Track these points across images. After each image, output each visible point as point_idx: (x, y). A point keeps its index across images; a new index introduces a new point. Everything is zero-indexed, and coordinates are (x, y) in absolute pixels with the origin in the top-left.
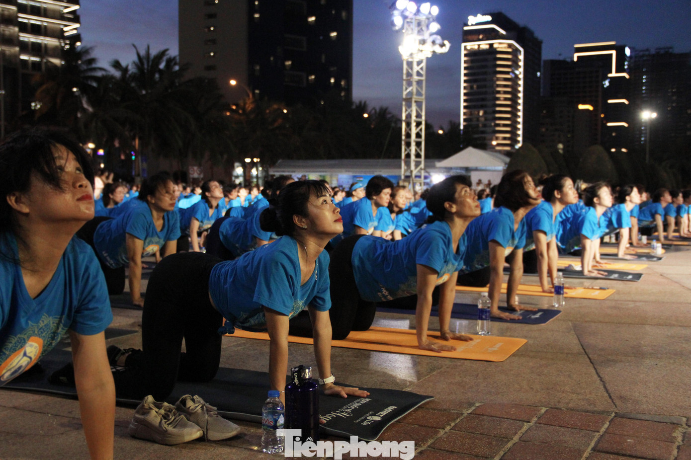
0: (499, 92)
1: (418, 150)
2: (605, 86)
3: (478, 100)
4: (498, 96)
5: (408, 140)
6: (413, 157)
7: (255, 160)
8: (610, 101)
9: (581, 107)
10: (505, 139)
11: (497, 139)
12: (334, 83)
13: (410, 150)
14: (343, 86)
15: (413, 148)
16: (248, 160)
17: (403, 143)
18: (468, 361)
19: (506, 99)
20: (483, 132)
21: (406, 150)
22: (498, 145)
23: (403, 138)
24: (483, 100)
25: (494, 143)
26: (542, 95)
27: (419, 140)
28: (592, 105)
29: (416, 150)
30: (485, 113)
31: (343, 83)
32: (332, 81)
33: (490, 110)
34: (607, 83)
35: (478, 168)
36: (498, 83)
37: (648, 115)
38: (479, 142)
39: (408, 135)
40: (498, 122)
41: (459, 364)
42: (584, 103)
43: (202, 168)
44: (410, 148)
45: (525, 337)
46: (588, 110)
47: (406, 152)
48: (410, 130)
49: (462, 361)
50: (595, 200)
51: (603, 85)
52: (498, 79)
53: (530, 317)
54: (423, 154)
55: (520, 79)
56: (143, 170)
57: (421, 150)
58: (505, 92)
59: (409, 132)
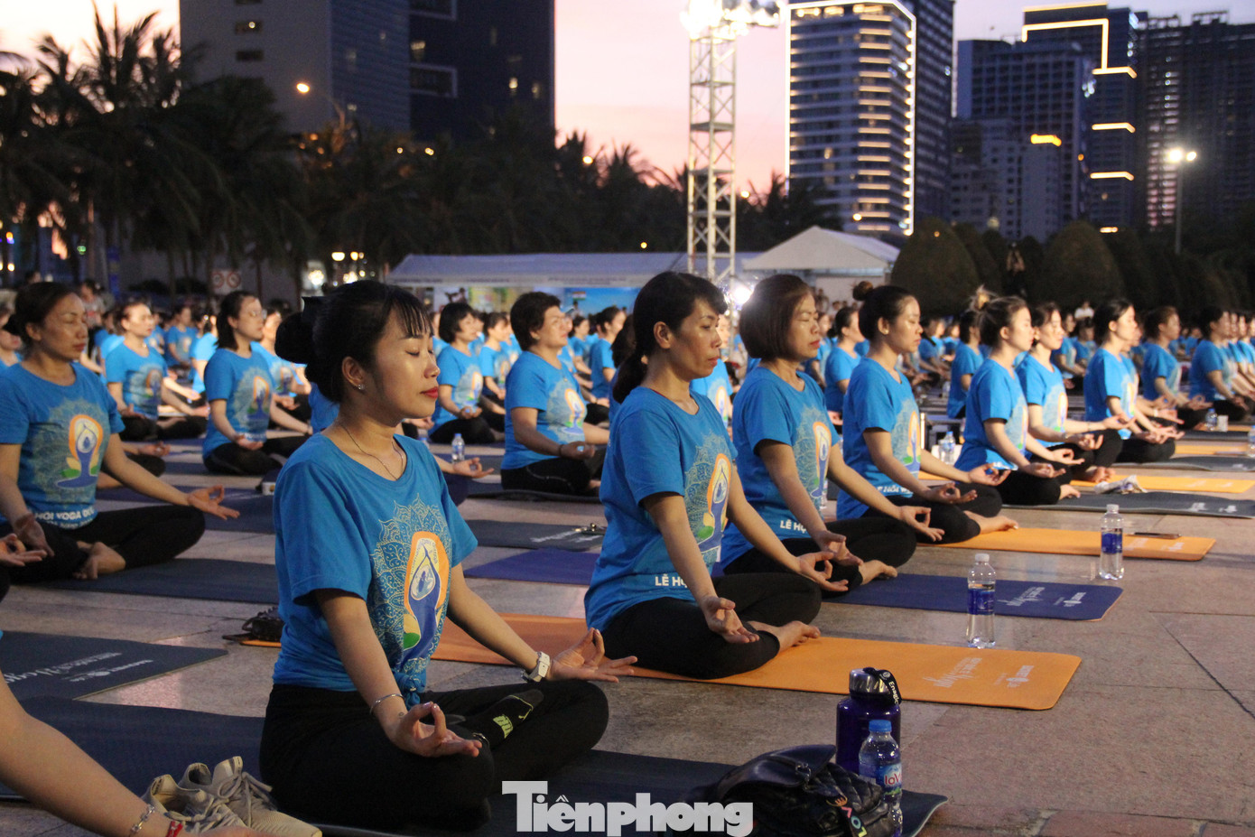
0: (865, 109)
1: (723, 235)
2: (1087, 95)
3: (820, 125)
4: (863, 116)
5: (701, 213)
6: (711, 251)
7: (354, 256)
8: (1096, 127)
9: (1036, 139)
10: (877, 207)
11: (861, 207)
12: (518, 88)
13: (706, 236)
14: (536, 97)
15: (712, 229)
16: (338, 256)
17: (690, 220)
18: (975, 709)
19: (880, 124)
20: (833, 194)
21: (696, 235)
22: (865, 220)
23: (691, 209)
24: (831, 125)
25: (857, 217)
26: (954, 114)
27: (723, 213)
28: (1059, 137)
29: (717, 235)
30: (836, 152)
31: (535, 90)
32: (513, 85)
33: (845, 145)
34: (1090, 89)
35: (832, 271)
36: (864, 89)
37: (1177, 156)
38: (827, 215)
39: (701, 204)
40: (862, 172)
41: (959, 716)
42: (1043, 131)
43: (240, 272)
44: (705, 231)
45: (1071, 650)
46: (1050, 146)
47: (697, 240)
48: (706, 191)
49: (963, 709)
50: (1003, 332)
51: (1083, 92)
52: (863, 81)
53: (1062, 604)
54: (732, 243)
55: (908, 81)
56: (112, 278)
57: (728, 235)
58: (879, 109)
59: (704, 197)
